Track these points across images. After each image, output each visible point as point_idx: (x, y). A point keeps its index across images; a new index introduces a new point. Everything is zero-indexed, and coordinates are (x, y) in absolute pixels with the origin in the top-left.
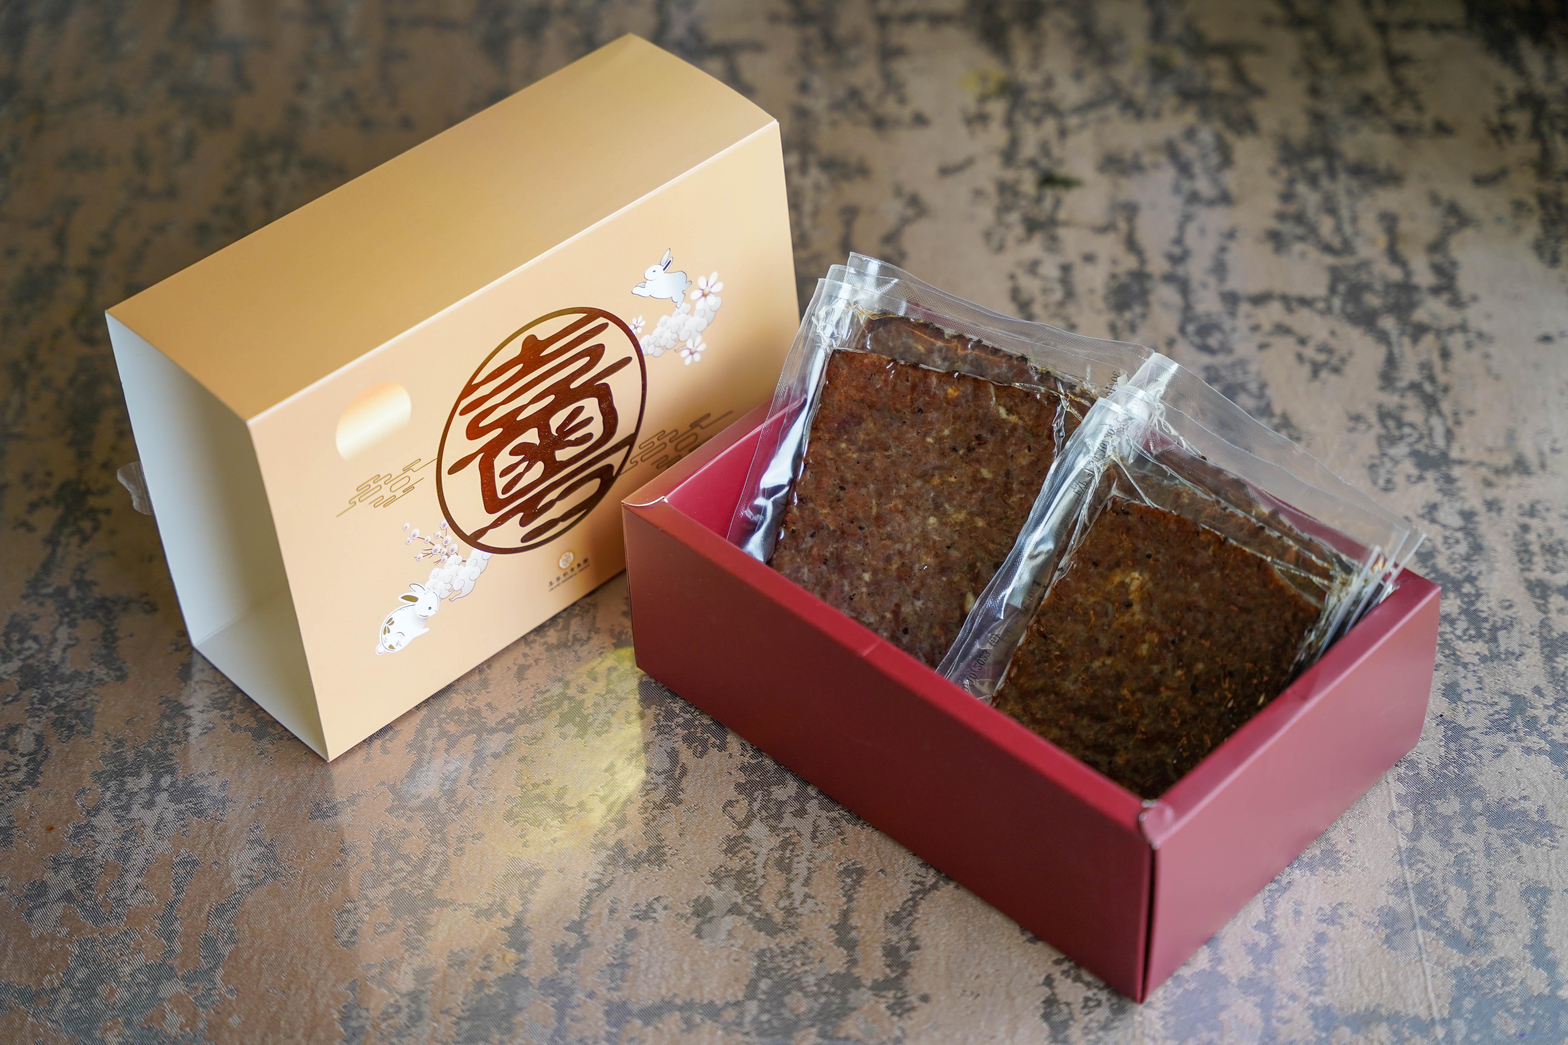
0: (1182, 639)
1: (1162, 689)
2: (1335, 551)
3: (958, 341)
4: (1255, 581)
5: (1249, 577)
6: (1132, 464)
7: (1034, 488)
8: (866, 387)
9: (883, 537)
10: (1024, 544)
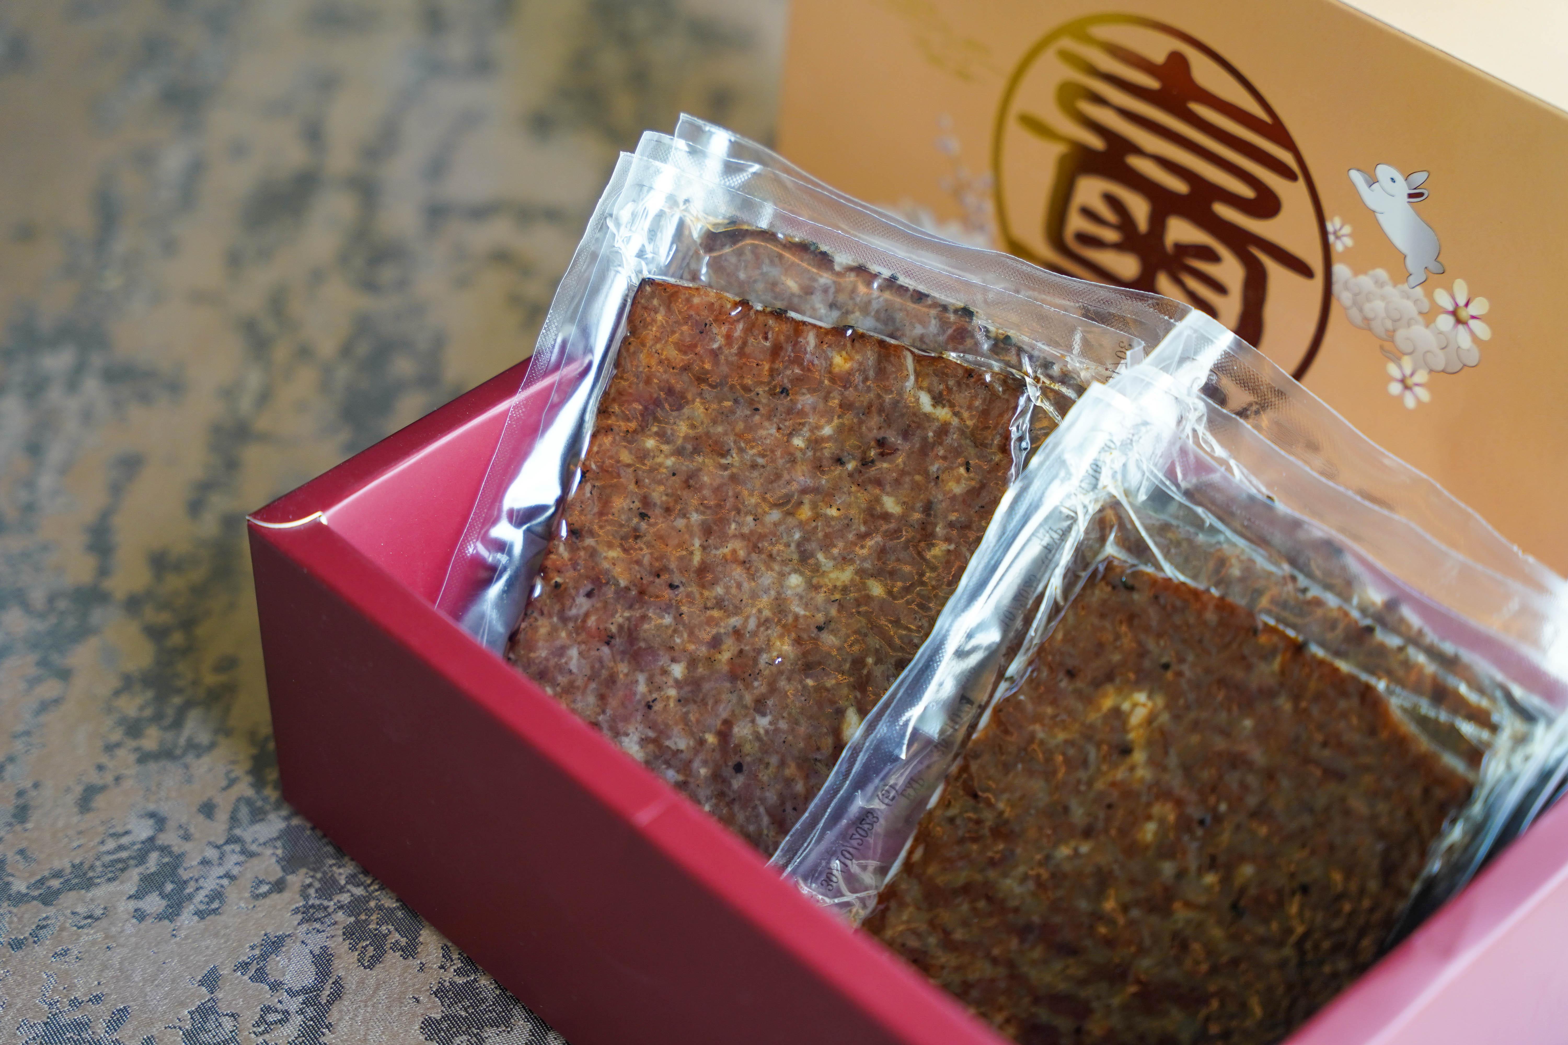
0: (1218, 819)
1: (1177, 905)
2: (1500, 677)
3: (857, 276)
4: (1355, 721)
5: (1344, 715)
6: (1144, 502)
7: (972, 535)
8: (695, 346)
9: (709, 604)
10: (948, 631)
